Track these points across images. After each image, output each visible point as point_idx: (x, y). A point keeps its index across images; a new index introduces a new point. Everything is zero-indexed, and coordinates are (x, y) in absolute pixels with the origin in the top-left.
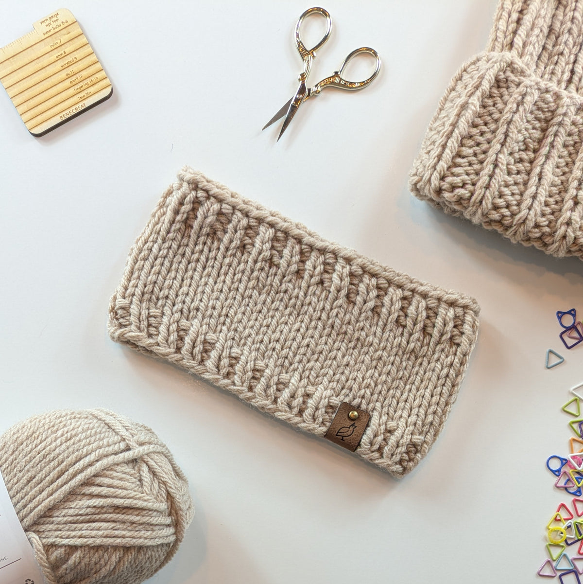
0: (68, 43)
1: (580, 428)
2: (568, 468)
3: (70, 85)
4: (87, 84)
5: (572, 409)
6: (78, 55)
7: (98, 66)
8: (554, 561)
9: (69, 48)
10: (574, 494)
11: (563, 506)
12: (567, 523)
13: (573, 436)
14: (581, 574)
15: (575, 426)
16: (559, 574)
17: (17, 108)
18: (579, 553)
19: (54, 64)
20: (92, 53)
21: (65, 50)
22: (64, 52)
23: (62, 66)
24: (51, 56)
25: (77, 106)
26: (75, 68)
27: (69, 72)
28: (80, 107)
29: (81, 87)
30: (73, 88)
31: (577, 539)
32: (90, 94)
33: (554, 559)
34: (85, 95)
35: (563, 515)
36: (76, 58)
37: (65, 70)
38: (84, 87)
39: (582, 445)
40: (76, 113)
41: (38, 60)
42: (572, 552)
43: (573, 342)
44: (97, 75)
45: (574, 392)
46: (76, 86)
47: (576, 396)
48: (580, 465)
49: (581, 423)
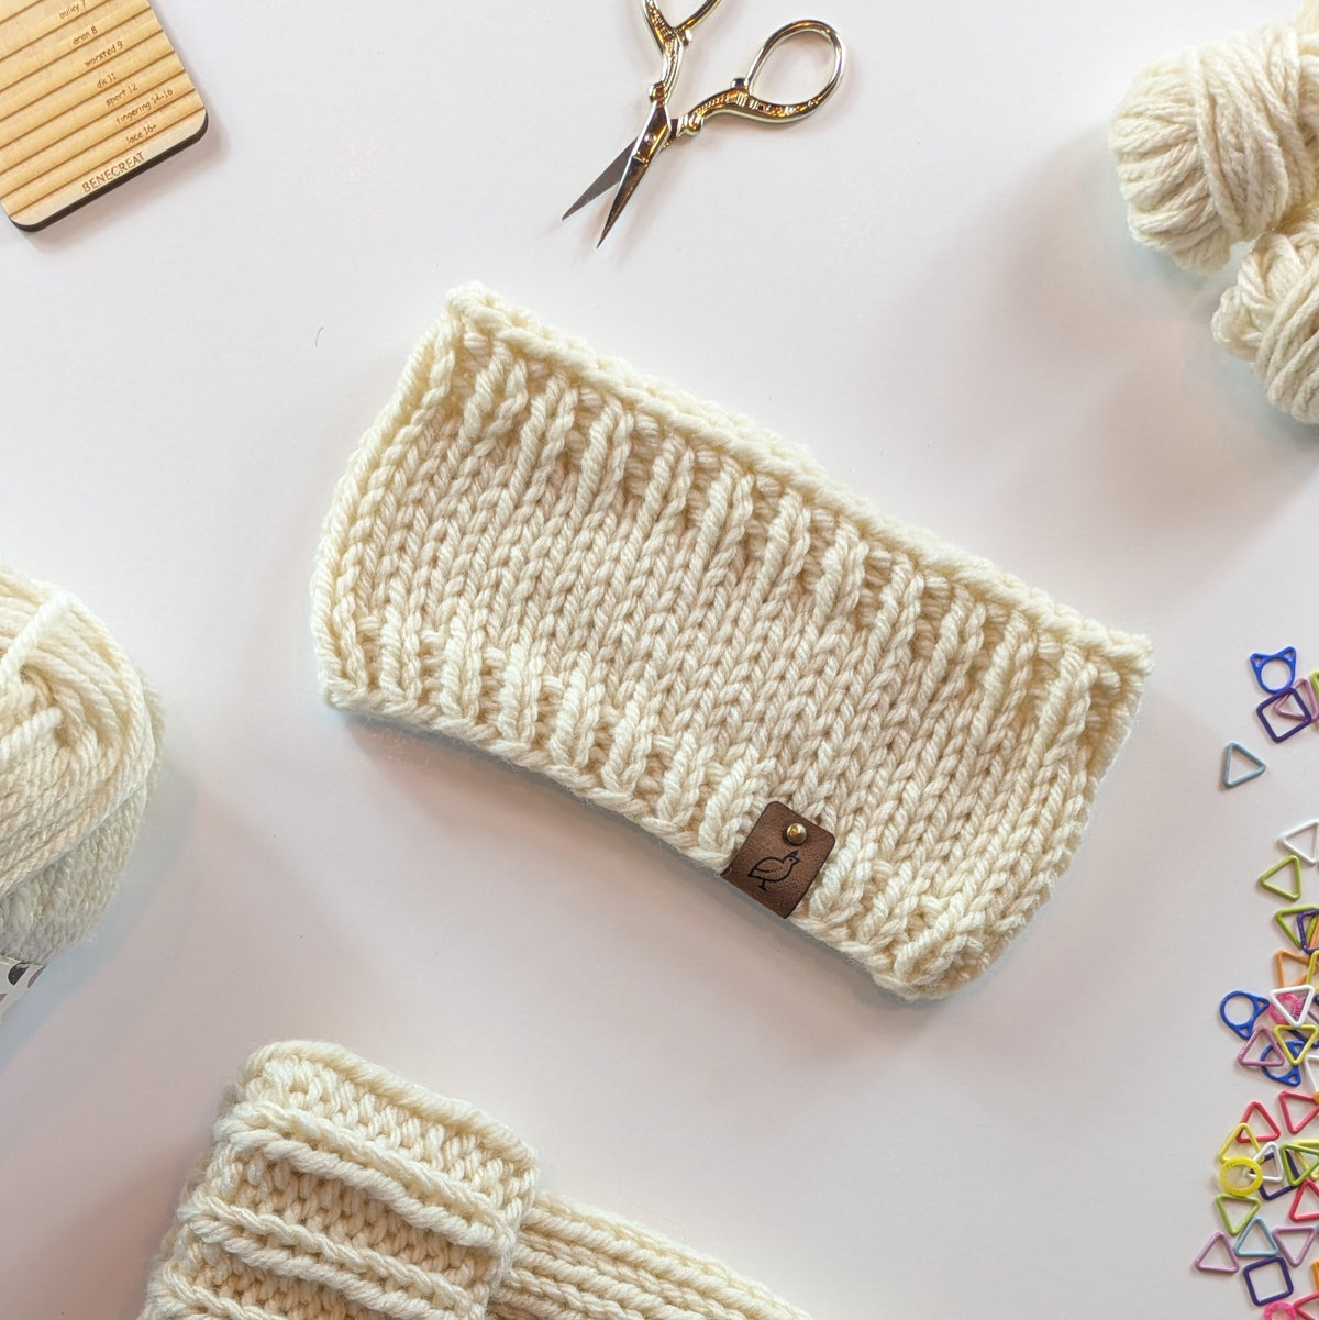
0: (101, 8)
1: (1301, 929)
2: (1270, 1019)
3: (107, 108)
4: (148, 105)
5: (1282, 883)
6: (126, 36)
7: (172, 63)
8: (1234, 1235)
9: (103, 20)
10: (1282, 1081)
11: (1256, 1107)
12: (1265, 1149)
13: (1282, 946)
14: (1295, 1266)
15: (1289, 923)
16: (1244, 1265)
18: (1292, 1218)
19: (67, 58)
20: (160, 31)
21: (96, 24)
22: (93, 29)
23: (88, 63)
24: (63, 38)
25: (122, 159)
26: (118, 68)
27: (104, 77)
28: (130, 161)
29: (133, 113)
30: (114, 115)
31: (1287, 1185)
32: (155, 131)
33: (1234, 1231)
34: (144, 133)
35: (1257, 1128)
36: (120, 44)
37: (94, 73)
38: (140, 114)
39: (1304, 967)
40: (121, 174)
41: (30, 48)
42: (1275, 1216)
43: (1289, 726)
44: (170, 85)
45: (1288, 843)
46: (121, 110)
47: (1293, 853)
48: (1297, 1015)
49: (1302, 916)
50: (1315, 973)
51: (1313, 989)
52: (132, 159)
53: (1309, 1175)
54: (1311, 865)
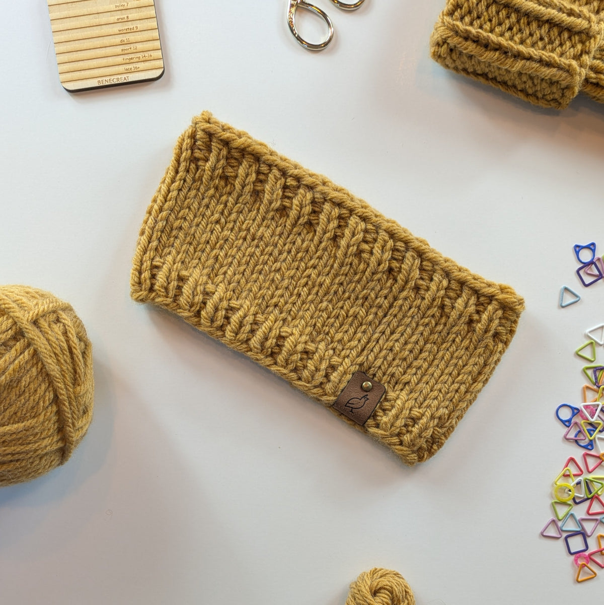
0: (134, 10)
1: (595, 376)
2: (580, 418)
3: (120, 53)
4: (139, 58)
5: (587, 354)
6: (141, 25)
8: (560, 520)
9: (133, 15)
10: (585, 447)
11: (572, 460)
12: (577, 480)
13: (586, 383)
14: (589, 536)
15: (590, 372)
16: (565, 535)
17: (58, 55)
18: (588, 513)
19: (112, 25)
21: (130, 16)
22: (127, 17)
23: (119, 31)
24: (112, 16)
25: (119, 77)
26: (132, 37)
27: (124, 39)
28: (122, 79)
29: (131, 59)
30: (123, 56)
31: (586, 497)
32: (138, 70)
33: (560, 518)
34: (133, 69)
35: (573, 470)
36: (137, 27)
37: (121, 35)
38: (135, 60)
39: (596, 393)
40: (116, 83)
41: (97, 15)
42: (580, 512)
43: (591, 279)
44: (152, 53)
45: (589, 335)
46: (126, 55)
47: (592, 339)
48: (592, 416)
49: (597, 369)
50: (601, 397)
51: (601, 403)
52: (123, 78)
53: (597, 493)
54: (601, 345)
